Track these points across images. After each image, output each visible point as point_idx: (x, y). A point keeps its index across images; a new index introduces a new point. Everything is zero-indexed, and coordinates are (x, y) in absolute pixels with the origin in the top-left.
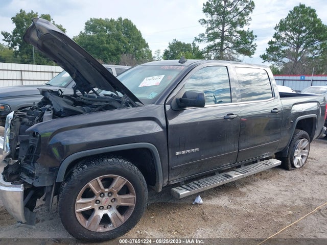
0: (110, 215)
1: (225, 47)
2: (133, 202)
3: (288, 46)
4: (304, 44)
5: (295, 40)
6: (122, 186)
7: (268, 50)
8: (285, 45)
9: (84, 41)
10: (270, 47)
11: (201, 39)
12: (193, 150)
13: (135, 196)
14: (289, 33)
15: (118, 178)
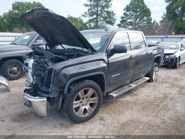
0: (87, 108)
1: (99, 20)
2: (97, 101)
3: (131, 19)
4: (139, 19)
5: (134, 16)
6: (92, 93)
7: (121, 22)
8: (130, 19)
9: (12, 16)
10: (122, 20)
11: (85, 15)
12: (118, 74)
13: (98, 98)
14: (131, 13)
15: (91, 89)
